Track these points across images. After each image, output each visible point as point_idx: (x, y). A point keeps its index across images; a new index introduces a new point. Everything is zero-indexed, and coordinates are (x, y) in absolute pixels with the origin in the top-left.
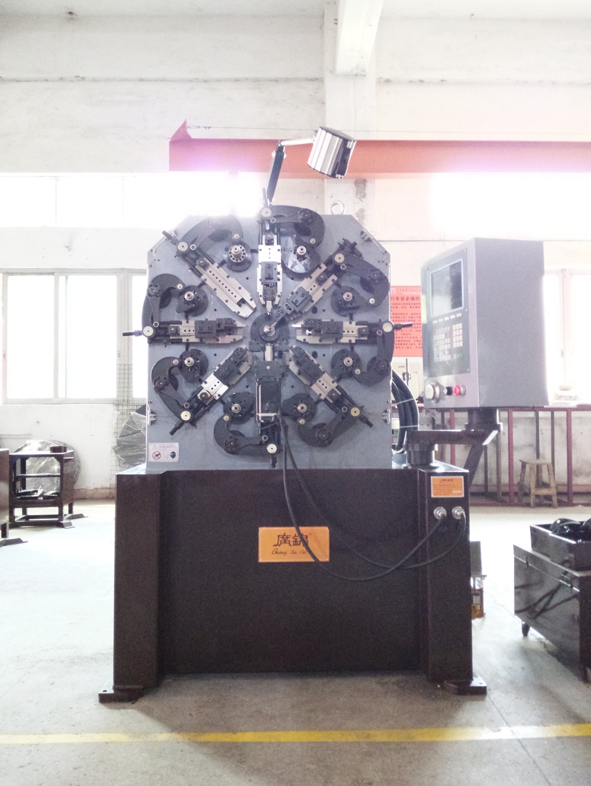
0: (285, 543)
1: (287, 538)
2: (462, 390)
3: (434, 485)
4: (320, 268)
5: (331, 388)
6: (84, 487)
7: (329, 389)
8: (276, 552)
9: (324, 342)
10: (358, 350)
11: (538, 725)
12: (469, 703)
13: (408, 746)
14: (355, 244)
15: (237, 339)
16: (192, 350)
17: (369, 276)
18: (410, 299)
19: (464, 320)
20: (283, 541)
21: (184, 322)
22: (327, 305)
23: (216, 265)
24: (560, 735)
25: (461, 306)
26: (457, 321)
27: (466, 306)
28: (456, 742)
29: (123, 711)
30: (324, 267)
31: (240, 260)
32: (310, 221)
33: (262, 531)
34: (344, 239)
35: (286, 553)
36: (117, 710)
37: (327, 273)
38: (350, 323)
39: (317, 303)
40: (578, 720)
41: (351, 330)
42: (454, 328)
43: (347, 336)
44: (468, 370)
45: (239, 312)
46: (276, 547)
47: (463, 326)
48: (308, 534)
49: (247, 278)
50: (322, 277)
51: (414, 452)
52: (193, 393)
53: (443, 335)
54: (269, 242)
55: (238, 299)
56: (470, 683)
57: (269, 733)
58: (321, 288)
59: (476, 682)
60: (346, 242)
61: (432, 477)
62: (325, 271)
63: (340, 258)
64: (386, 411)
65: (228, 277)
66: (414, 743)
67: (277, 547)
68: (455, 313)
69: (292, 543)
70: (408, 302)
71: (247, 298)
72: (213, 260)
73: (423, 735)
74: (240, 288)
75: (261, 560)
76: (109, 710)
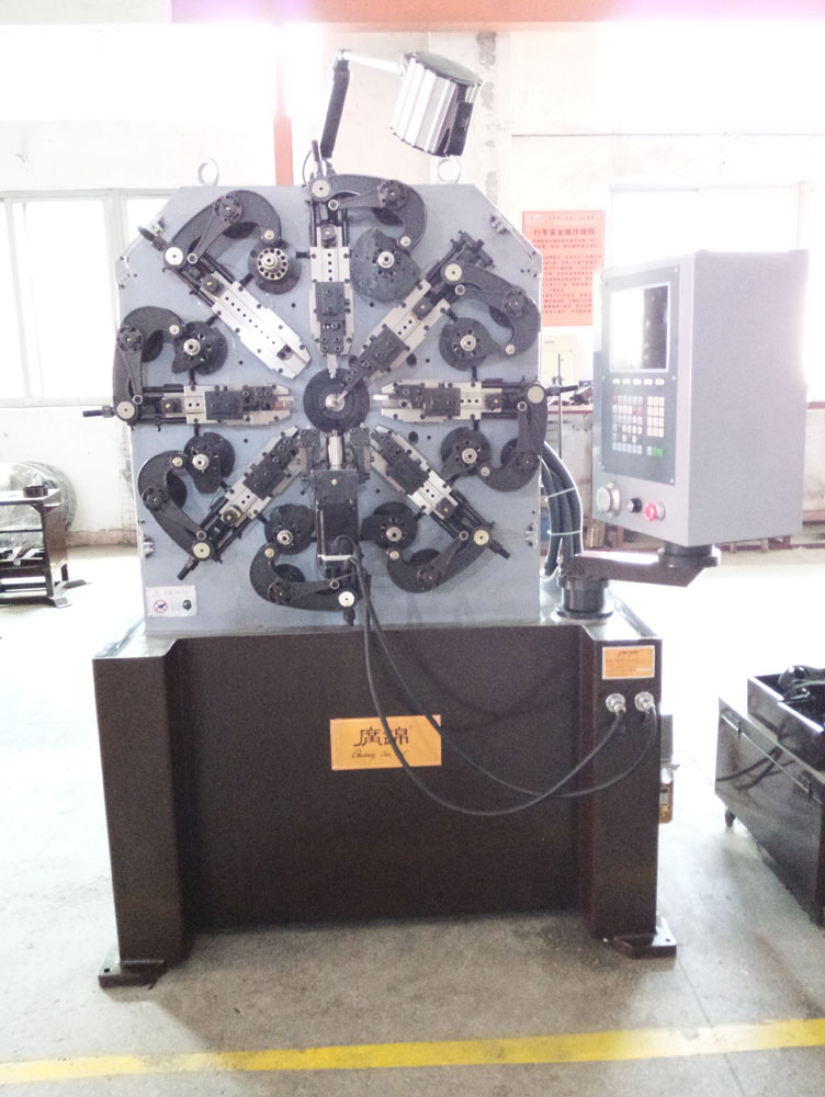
0: (372, 739)
1: (375, 733)
2: (659, 511)
3: (607, 661)
4: (420, 288)
5: (442, 497)
6: (85, 529)
7: (437, 500)
8: (359, 755)
9: (428, 419)
10: (486, 429)
11: (753, 1022)
12: (650, 974)
13: (561, 1074)
14: (481, 243)
15: (280, 418)
16: (205, 434)
17: (506, 306)
18: (564, 233)
19: (669, 392)
20: (369, 740)
21: (187, 389)
22: (433, 351)
23: (237, 285)
24: (787, 1045)
25: (664, 367)
26: (656, 391)
27: (674, 371)
28: (632, 1063)
29: (135, 1006)
30: (426, 286)
31: (279, 275)
32: (400, 204)
33: (336, 725)
34: (460, 232)
35: (374, 755)
36: (126, 1003)
37: (432, 298)
38: (473, 385)
39: (416, 350)
40: (812, 1010)
41: (473, 399)
42: (650, 403)
43: (467, 408)
44: (672, 481)
45: (281, 370)
46: (357, 748)
47: (665, 402)
48: (407, 727)
49: (293, 305)
50: (423, 307)
51: (575, 592)
52: (212, 508)
53: (630, 408)
54: (329, 243)
55: (279, 347)
56: (651, 940)
57: (353, 1049)
58: (423, 324)
59: (661, 939)
60: (464, 236)
61: (604, 649)
62: (428, 294)
63: (453, 273)
64: (531, 529)
65: (259, 306)
66: (569, 1064)
67: (360, 747)
68: (654, 377)
69: (383, 741)
70: (561, 238)
71: (295, 344)
72: (232, 276)
73: (584, 1048)
74: (281, 327)
75: (335, 767)
76: (115, 1004)
